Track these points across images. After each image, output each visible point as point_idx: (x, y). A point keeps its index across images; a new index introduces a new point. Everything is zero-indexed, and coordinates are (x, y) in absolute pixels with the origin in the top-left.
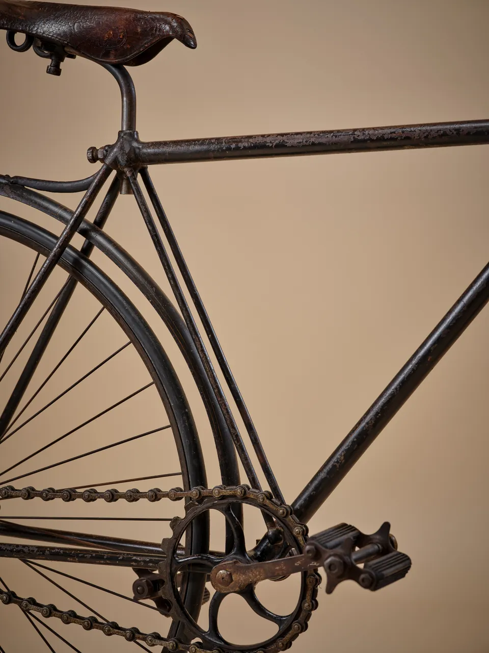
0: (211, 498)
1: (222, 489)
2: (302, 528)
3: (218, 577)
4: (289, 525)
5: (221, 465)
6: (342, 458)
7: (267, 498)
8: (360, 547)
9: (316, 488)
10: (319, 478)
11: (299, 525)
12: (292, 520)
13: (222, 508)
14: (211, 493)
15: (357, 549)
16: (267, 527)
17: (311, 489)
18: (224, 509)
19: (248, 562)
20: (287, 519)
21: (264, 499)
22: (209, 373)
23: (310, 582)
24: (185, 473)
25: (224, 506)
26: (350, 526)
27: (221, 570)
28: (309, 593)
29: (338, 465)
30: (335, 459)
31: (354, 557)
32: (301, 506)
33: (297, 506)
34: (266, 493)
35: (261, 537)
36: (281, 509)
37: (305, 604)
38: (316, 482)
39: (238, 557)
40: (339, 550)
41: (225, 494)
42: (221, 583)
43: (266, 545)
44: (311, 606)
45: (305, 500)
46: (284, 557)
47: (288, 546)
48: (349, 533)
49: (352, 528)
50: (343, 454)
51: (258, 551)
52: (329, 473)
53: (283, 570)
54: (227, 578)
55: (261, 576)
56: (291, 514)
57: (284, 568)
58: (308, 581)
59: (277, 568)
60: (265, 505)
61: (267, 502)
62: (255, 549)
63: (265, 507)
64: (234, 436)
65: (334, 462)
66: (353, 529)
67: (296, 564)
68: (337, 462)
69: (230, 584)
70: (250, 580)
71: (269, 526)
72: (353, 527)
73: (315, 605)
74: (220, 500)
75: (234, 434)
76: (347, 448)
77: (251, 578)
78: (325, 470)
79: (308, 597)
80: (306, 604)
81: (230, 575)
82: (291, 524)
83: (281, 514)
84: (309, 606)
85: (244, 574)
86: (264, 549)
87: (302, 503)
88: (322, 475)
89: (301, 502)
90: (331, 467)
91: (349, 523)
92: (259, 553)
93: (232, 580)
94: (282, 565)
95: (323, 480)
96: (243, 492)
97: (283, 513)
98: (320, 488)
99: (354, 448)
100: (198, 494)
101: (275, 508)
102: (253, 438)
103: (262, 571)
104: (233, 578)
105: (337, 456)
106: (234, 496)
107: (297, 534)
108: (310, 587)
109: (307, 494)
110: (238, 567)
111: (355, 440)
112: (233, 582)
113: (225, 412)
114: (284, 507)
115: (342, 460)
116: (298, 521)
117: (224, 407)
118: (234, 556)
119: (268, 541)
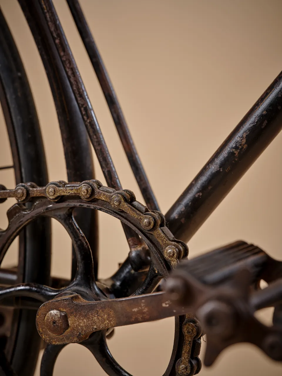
0: (44, 200)
1: (60, 187)
2: (177, 247)
3: (48, 319)
4: (158, 242)
5: (66, 154)
6: (244, 141)
7: (126, 200)
8: (268, 281)
9: (204, 188)
10: (208, 173)
11: (174, 243)
12: (162, 235)
13: (60, 215)
14: (43, 193)
15: (263, 284)
16: (129, 244)
17: (195, 190)
18: (63, 217)
19: (97, 297)
20: (155, 233)
21: (120, 202)
22: (47, 14)
23: (188, 332)
24: (17, 166)
25: (62, 213)
26: (252, 245)
27: (53, 309)
28: (186, 349)
29: (237, 153)
30: (232, 144)
31: (255, 300)
32: (181, 215)
33: (175, 215)
34: (125, 193)
35: (123, 260)
36: (146, 218)
37: (180, 365)
38: (204, 179)
39: (82, 289)
40: (227, 290)
41: (63, 194)
42: (50, 330)
43: (129, 272)
44: (189, 368)
45: (186, 206)
46: (150, 292)
47: (156, 276)
48: (248, 257)
49: (254, 250)
50: (245, 136)
51: (117, 280)
52: (222, 165)
53: (144, 313)
54: (60, 323)
55: (110, 321)
56: (162, 225)
57: (146, 310)
58: (185, 330)
59: (135, 310)
60: (123, 211)
61: (125, 206)
62: (115, 277)
63: (123, 214)
64: (82, 109)
65: (232, 148)
66: (256, 251)
67: (164, 305)
68: (236, 148)
69: (64, 332)
70: (95, 327)
71: (131, 244)
72: (257, 248)
73: (196, 368)
74: (57, 202)
75: (83, 105)
76: (252, 125)
77: (95, 322)
78: (218, 161)
79: (185, 356)
80: (182, 366)
81: (65, 318)
82: (160, 241)
83: (146, 226)
84: (186, 368)
85: (85, 316)
86: (125, 277)
87: (182, 210)
88: (213, 168)
89: (181, 208)
90: (226, 155)
91: (249, 241)
92: (118, 283)
93: (68, 326)
94: (142, 305)
95: (214, 175)
96: (90, 191)
97: (149, 223)
98: (210, 188)
99: (263, 127)
100: (25, 194)
101: (136, 216)
102: (115, 116)
103: (112, 313)
104: (70, 322)
105: (237, 138)
106: (76, 197)
107: (170, 256)
108: (188, 339)
109: (189, 196)
110: (77, 305)
111: (265, 113)
112: (69, 329)
113: (70, 73)
114: (151, 215)
115: (244, 145)
116: (173, 236)
117: (68, 65)
118: (76, 288)
119: (130, 266)
